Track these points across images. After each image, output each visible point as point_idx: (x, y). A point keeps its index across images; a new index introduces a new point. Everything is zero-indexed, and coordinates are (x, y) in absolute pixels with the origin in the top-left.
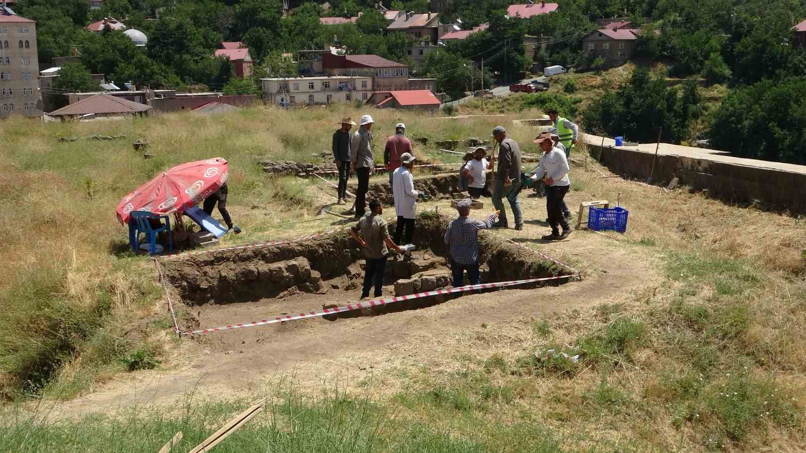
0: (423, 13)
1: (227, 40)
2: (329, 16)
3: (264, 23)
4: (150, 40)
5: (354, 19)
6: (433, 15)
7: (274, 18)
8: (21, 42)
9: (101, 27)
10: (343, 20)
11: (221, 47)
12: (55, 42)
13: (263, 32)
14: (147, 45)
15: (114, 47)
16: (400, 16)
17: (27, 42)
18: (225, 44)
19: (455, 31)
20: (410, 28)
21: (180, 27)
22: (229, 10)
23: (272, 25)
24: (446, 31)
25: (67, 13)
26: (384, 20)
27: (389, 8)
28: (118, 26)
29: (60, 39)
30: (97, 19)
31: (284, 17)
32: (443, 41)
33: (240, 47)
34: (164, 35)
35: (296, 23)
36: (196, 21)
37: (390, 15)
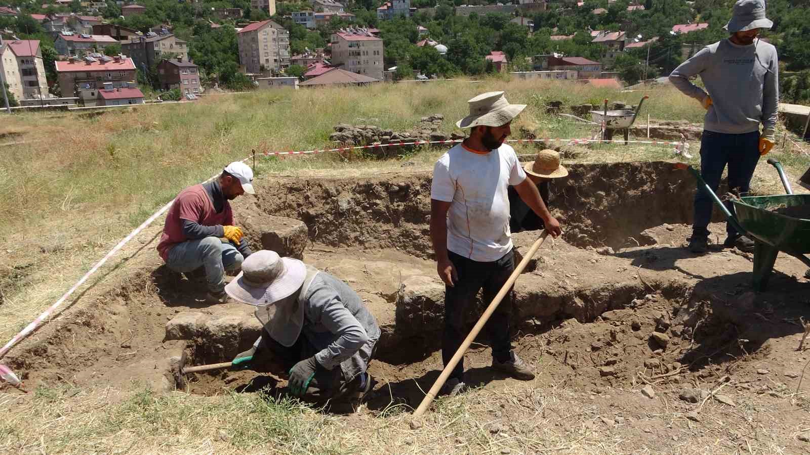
0: (616, 32)
1: (494, 50)
2: (556, 35)
3: (516, 40)
4: (449, 50)
5: (571, 37)
6: (622, 33)
7: (522, 37)
8: (375, 52)
9: (423, 43)
10: (564, 37)
11: (490, 54)
12: (397, 52)
13: (516, 45)
14: (447, 54)
15: (427, 54)
16: (600, 33)
17: (378, 52)
18: (492, 53)
19: (635, 42)
20: (606, 41)
21: (466, 42)
22: (497, 33)
23: (521, 42)
24: (630, 42)
25: (406, 37)
26: (590, 36)
27: (594, 29)
28: (433, 43)
29: (400, 51)
30: (423, 39)
31: (530, 36)
32: (626, 48)
33: (502, 54)
34: (456, 47)
35: (536, 40)
36: (478, 41)
37: (594, 34)
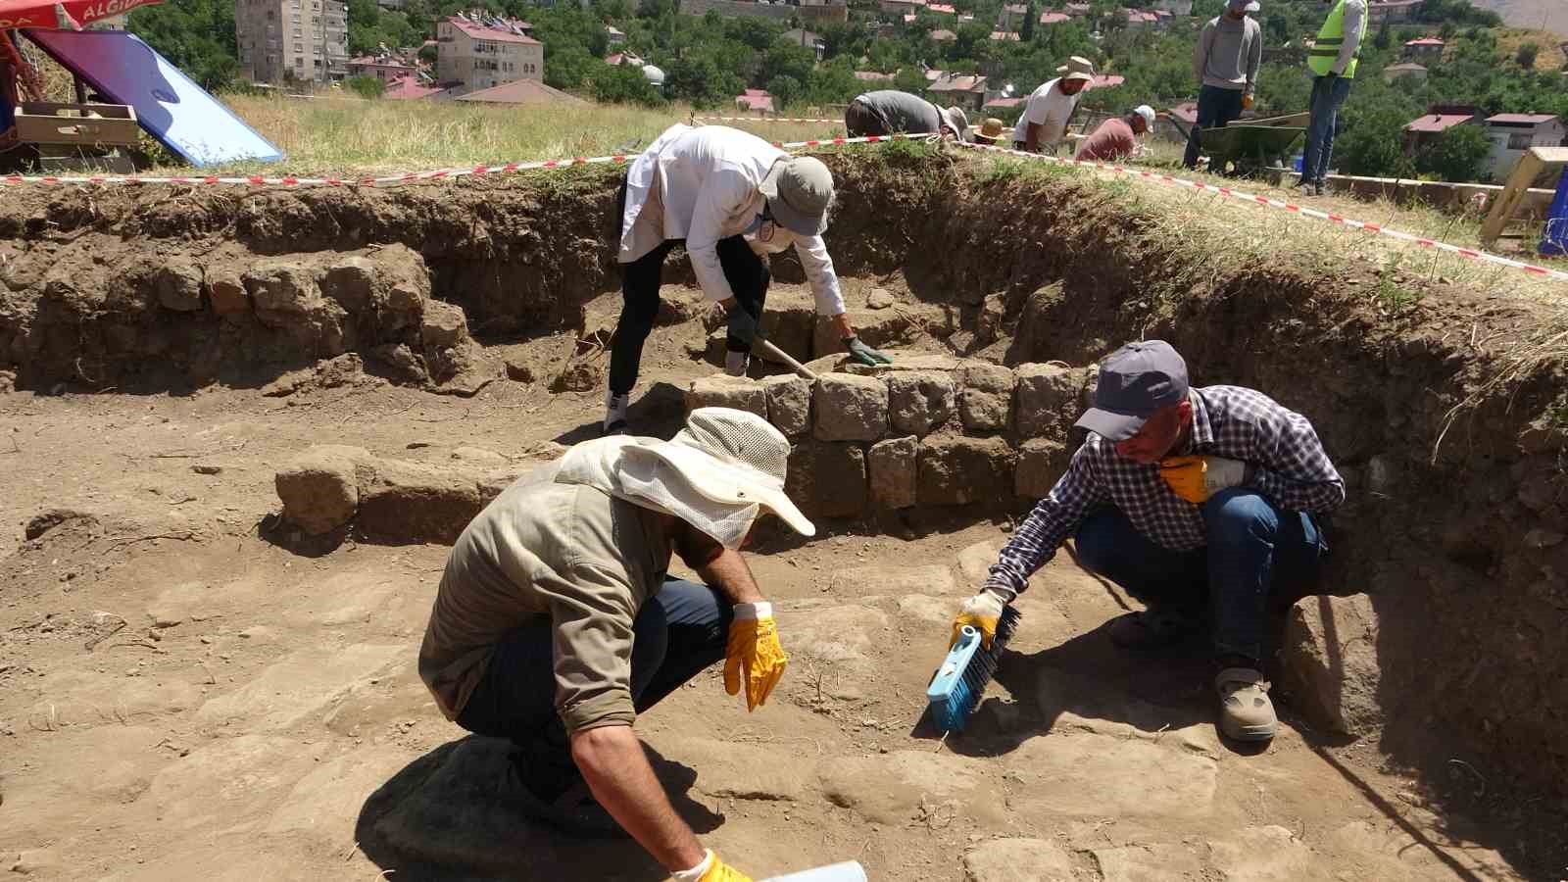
0: (970, 75)
1: (750, 87)
2: (864, 70)
3: (792, 72)
4: (667, 78)
5: (891, 76)
6: (981, 79)
7: (804, 67)
8: (526, 66)
9: (618, 60)
10: (879, 76)
11: (744, 94)
12: (568, 72)
13: (792, 82)
14: (664, 84)
15: (624, 81)
16: (943, 76)
17: (533, 66)
18: (747, 91)
19: (1003, 98)
20: (953, 91)
21: (701, 65)
22: (758, 56)
23: (801, 76)
24: (992, 98)
25: (585, 43)
26: (925, 79)
27: (932, 67)
28: (636, 61)
29: (573, 69)
30: (617, 52)
31: (816, 67)
32: (988, 107)
33: (765, 96)
34: (682, 75)
35: (828, 76)
36: (721, 65)
37: (932, 75)
